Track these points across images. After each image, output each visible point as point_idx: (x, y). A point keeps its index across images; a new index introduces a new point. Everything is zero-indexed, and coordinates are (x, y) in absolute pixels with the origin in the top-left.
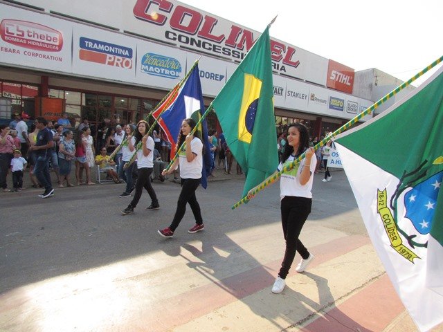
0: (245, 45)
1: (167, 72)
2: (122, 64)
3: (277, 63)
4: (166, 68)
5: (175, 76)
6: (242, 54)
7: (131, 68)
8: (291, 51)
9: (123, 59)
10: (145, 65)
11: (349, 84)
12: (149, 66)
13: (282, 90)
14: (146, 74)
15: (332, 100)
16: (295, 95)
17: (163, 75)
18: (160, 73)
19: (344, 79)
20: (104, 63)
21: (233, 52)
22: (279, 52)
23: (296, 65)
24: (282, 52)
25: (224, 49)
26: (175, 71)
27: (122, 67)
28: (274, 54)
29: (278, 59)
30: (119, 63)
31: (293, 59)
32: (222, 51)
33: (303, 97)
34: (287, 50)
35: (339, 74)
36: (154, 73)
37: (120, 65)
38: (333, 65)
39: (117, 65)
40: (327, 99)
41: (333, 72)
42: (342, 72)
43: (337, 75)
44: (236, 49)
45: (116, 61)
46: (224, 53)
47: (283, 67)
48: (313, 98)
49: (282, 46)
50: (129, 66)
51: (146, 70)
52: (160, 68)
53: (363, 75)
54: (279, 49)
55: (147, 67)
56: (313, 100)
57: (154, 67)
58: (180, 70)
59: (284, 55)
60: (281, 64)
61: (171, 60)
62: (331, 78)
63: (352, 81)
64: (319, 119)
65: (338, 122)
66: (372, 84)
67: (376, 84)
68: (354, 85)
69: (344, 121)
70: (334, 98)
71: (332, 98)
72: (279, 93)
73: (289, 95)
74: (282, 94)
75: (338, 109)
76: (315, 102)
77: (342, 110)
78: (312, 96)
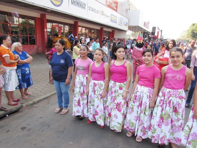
11: (115, 8)
13: (85, 5)
15: (112, 16)
16: (93, 10)
19: (113, 5)
33: (97, 12)
40: (109, 15)
43: (110, 2)
48: (103, 14)
56: (102, 15)
62: (108, 3)
63: (117, 7)
64: (102, 29)
65: (110, 30)
66: (127, 9)
67: (129, 9)
68: (118, 10)
69: (113, 30)
70: (113, 15)
71: (112, 15)
72: (83, 7)
73: (89, 10)
74: (85, 8)
75: (114, 22)
76: (104, 16)
77: (116, 23)
78: (102, 12)
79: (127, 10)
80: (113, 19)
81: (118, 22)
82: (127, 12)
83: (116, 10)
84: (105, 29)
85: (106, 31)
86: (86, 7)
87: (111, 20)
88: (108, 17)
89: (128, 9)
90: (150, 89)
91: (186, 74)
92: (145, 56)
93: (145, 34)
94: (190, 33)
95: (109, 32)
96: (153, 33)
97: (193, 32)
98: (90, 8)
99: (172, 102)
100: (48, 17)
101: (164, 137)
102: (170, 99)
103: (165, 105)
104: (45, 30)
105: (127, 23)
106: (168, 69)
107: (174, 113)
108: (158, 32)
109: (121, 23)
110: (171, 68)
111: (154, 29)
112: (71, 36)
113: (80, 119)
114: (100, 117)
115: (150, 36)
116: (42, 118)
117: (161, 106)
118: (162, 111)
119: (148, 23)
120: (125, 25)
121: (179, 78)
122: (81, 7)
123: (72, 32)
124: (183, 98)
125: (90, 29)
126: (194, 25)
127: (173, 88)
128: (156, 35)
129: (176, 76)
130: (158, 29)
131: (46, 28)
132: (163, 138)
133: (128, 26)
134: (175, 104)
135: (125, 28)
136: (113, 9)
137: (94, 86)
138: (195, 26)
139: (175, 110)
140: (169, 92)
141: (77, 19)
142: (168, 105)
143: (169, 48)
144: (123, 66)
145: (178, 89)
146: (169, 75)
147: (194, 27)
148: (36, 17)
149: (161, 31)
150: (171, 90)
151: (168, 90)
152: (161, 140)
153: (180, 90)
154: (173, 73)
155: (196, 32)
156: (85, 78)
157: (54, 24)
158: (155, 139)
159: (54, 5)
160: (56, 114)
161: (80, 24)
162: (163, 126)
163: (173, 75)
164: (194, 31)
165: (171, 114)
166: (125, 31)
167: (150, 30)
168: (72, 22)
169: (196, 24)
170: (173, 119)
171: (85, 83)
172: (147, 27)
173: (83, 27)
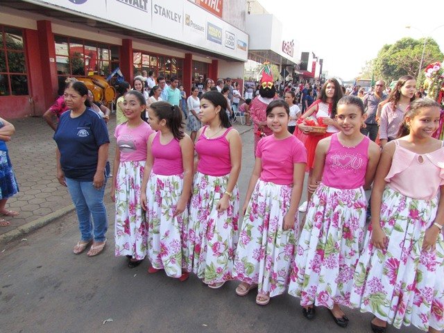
11: (218, 10)
13: (145, 1)
15: (210, 28)
16: (166, 13)
19: (213, 3)
33: (176, 18)
40: (204, 26)
48: (188, 22)
56: (188, 24)
63: (220, 7)
64: (188, 57)
65: (208, 60)
66: (244, 12)
67: (249, 13)
68: (224, 13)
69: (216, 59)
70: (212, 25)
71: (209, 24)
72: (142, 7)
73: (157, 13)
74: (145, 9)
75: (216, 42)
76: (191, 28)
77: (221, 43)
78: (188, 18)
79: (243, 14)
80: (214, 34)
81: (224, 40)
82: (244, 20)
83: (220, 15)
84: (195, 57)
85: (199, 62)
86: (148, 5)
87: (209, 38)
88: (201, 29)
89: (247, 12)
90: (286, 187)
91: (369, 154)
92: (272, 116)
93: (286, 67)
94: (379, 66)
95: (205, 64)
96: (303, 66)
97: (386, 64)
98: (158, 8)
99: (340, 215)
100: (58, 28)
101: (326, 293)
102: (336, 210)
103: (326, 223)
104: (52, 60)
105: (245, 44)
106: (332, 144)
107: (344, 240)
108: (314, 65)
109: (231, 44)
110: (338, 142)
111: (305, 56)
112: (117, 74)
113: (132, 263)
114: (172, 260)
115: (296, 72)
116: (40, 267)
117: (319, 227)
118: (321, 236)
119: (292, 43)
120: (242, 48)
121: (356, 164)
122: (136, 6)
123: (118, 63)
124: (362, 206)
125: (162, 58)
126: (387, 48)
127: (343, 187)
128: (309, 69)
129: (348, 159)
130: (314, 57)
131: (54, 56)
132: (325, 295)
133: (247, 49)
134: (346, 220)
135: (241, 55)
136: (212, 10)
137: (158, 187)
138: (390, 50)
139: (347, 234)
140: (335, 194)
141: (129, 35)
142: (332, 223)
143: (326, 97)
144: (222, 140)
145: (353, 187)
146: (335, 158)
147: (387, 54)
148: (25, 29)
149: (321, 61)
150: (339, 190)
151: (333, 190)
152: (320, 299)
153: (357, 190)
154: (344, 154)
155: (392, 64)
156: (138, 169)
157: (73, 45)
158: (308, 298)
160: (76, 256)
161: (136, 45)
162: (323, 268)
163: (343, 158)
164: (387, 60)
165: (339, 242)
166: (242, 62)
167: (296, 59)
168: (116, 40)
169: (391, 46)
170: (343, 253)
171: (138, 182)
172: (290, 53)
173: (144, 53)
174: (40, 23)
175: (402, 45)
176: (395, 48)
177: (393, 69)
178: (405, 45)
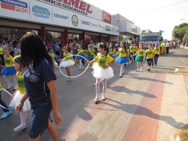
0: (71, 3)
1: (44, 15)
2: (23, 10)
3: (84, 11)
4: (43, 13)
5: (48, 17)
6: (71, 7)
7: (27, 13)
8: (89, 6)
9: (23, 8)
10: (34, 11)
11: (109, 20)
12: (36, 12)
13: (89, 23)
14: (35, 16)
16: (94, 25)
17: (42, 16)
18: (41, 15)
19: (108, 18)
20: (15, 10)
21: (67, 6)
22: (84, 6)
23: (91, 12)
24: (86, 7)
25: (63, 5)
26: (48, 14)
27: (23, 12)
28: (83, 8)
29: (84, 9)
30: (22, 10)
31: (90, 10)
32: (62, 6)
33: (97, 26)
34: (87, 6)
35: (106, 16)
36: (38, 16)
37: (22, 11)
38: (104, 12)
39: (21, 11)
40: (105, 27)
41: (104, 15)
42: (107, 16)
43: (105, 17)
44: (68, 5)
45: (20, 9)
46: (63, 7)
47: (86, 13)
48: (100, 26)
49: (85, 4)
50: (27, 12)
51: (34, 14)
52: (41, 13)
53: (115, 16)
54: (84, 5)
55: (35, 12)
57: (38, 12)
58: (49, 14)
59: (86, 8)
60: (85, 12)
61: (45, 9)
62: (104, 18)
63: (110, 19)
67: (120, 20)
69: (109, 36)
71: (106, 26)
76: (101, 28)
77: (110, 31)
79: (118, 21)
82: (118, 22)
84: (102, 35)
85: (104, 37)
87: (107, 30)
94: (174, 34)
95: (106, 37)
97: (176, 33)
98: (92, 24)
100: (69, 31)
104: (67, 38)
105: (118, 30)
109: (113, 30)
120: (117, 32)
122: (87, 24)
126: (176, 27)
133: (119, 32)
147: (176, 29)
155: (178, 33)
159: (74, 26)
161: (86, 33)
166: (117, 36)
168: (81, 33)
172: (135, 32)
173: (87, 35)
174: (65, 30)
175: (182, 26)
176: (179, 27)
177: (179, 35)
178: (183, 26)
